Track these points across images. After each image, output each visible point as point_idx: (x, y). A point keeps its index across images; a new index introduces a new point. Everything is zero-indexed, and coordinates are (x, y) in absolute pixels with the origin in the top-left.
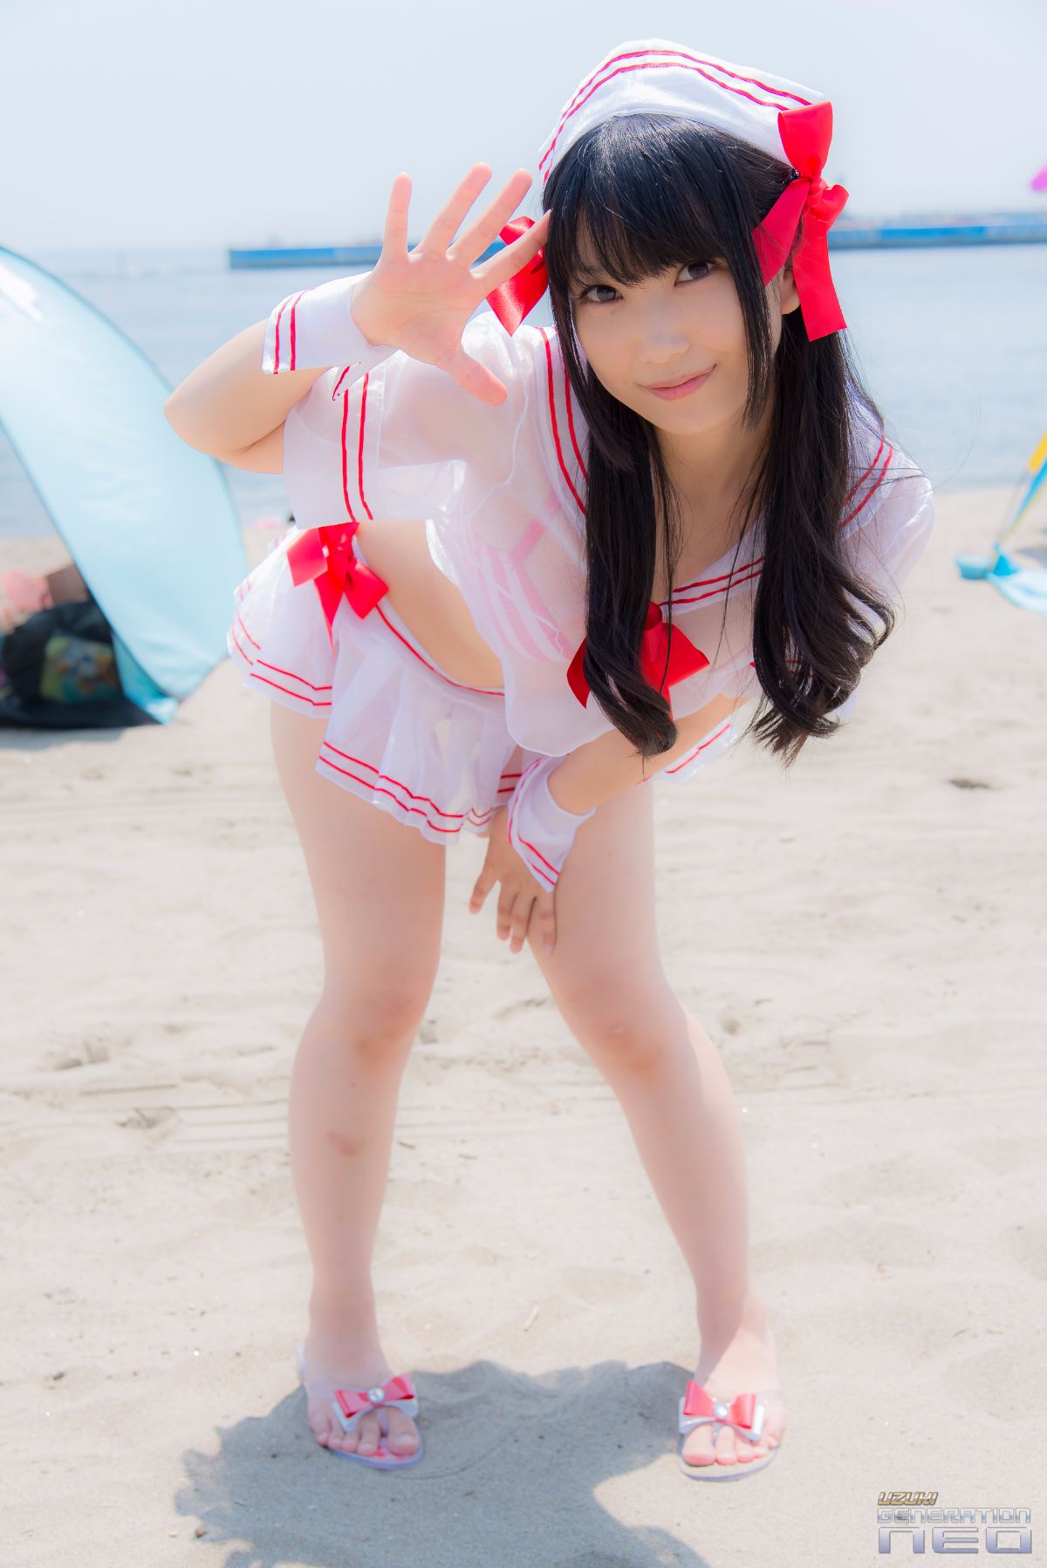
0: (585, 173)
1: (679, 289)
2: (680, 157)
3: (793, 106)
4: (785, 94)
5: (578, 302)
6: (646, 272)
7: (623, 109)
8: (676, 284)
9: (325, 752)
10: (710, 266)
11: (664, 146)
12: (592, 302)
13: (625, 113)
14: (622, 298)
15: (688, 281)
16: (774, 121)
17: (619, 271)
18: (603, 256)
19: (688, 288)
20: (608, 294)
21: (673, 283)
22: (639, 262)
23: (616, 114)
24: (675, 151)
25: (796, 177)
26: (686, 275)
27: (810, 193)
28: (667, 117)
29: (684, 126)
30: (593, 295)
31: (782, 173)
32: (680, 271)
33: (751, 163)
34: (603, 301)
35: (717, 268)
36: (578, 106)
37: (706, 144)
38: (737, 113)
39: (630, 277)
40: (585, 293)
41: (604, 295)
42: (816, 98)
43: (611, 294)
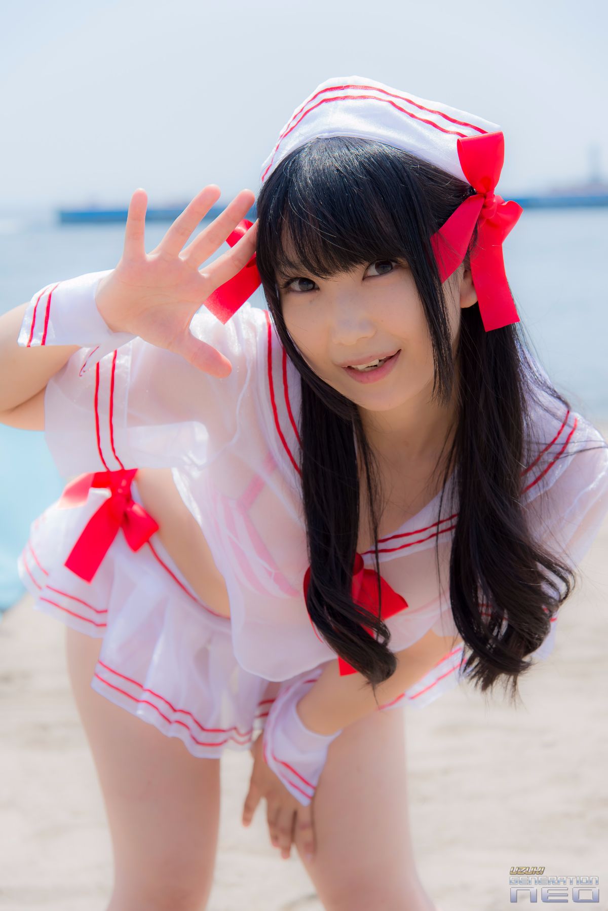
0: (289, 183)
1: (366, 283)
2: (368, 172)
3: (471, 134)
4: (466, 125)
5: (283, 291)
6: (337, 268)
7: (324, 133)
8: (364, 279)
9: (99, 668)
10: (394, 264)
11: (356, 163)
12: (294, 291)
13: (326, 135)
14: (318, 289)
15: (374, 276)
16: (454, 146)
17: (315, 265)
18: (300, 251)
19: (373, 282)
20: (309, 286)
21: (362, 277)
22: (332, 259)
23: (318, 136)
24: (365, 167)
25: (474, 193)
26: (373, 271)
27: (484, 207)
28: (362, 140)
29: (374, 149)
30: (296, 286)
32: (368, 268)
33: (432, 180)
34: (303, 291)
35: (399, 266)
36: (292, 129)
37: (392, 162)
38: (421, 138)
39: (324, 271)
40: (288, 284)
41: (305, 287)
42: (492, 128)
43: (311, 286)
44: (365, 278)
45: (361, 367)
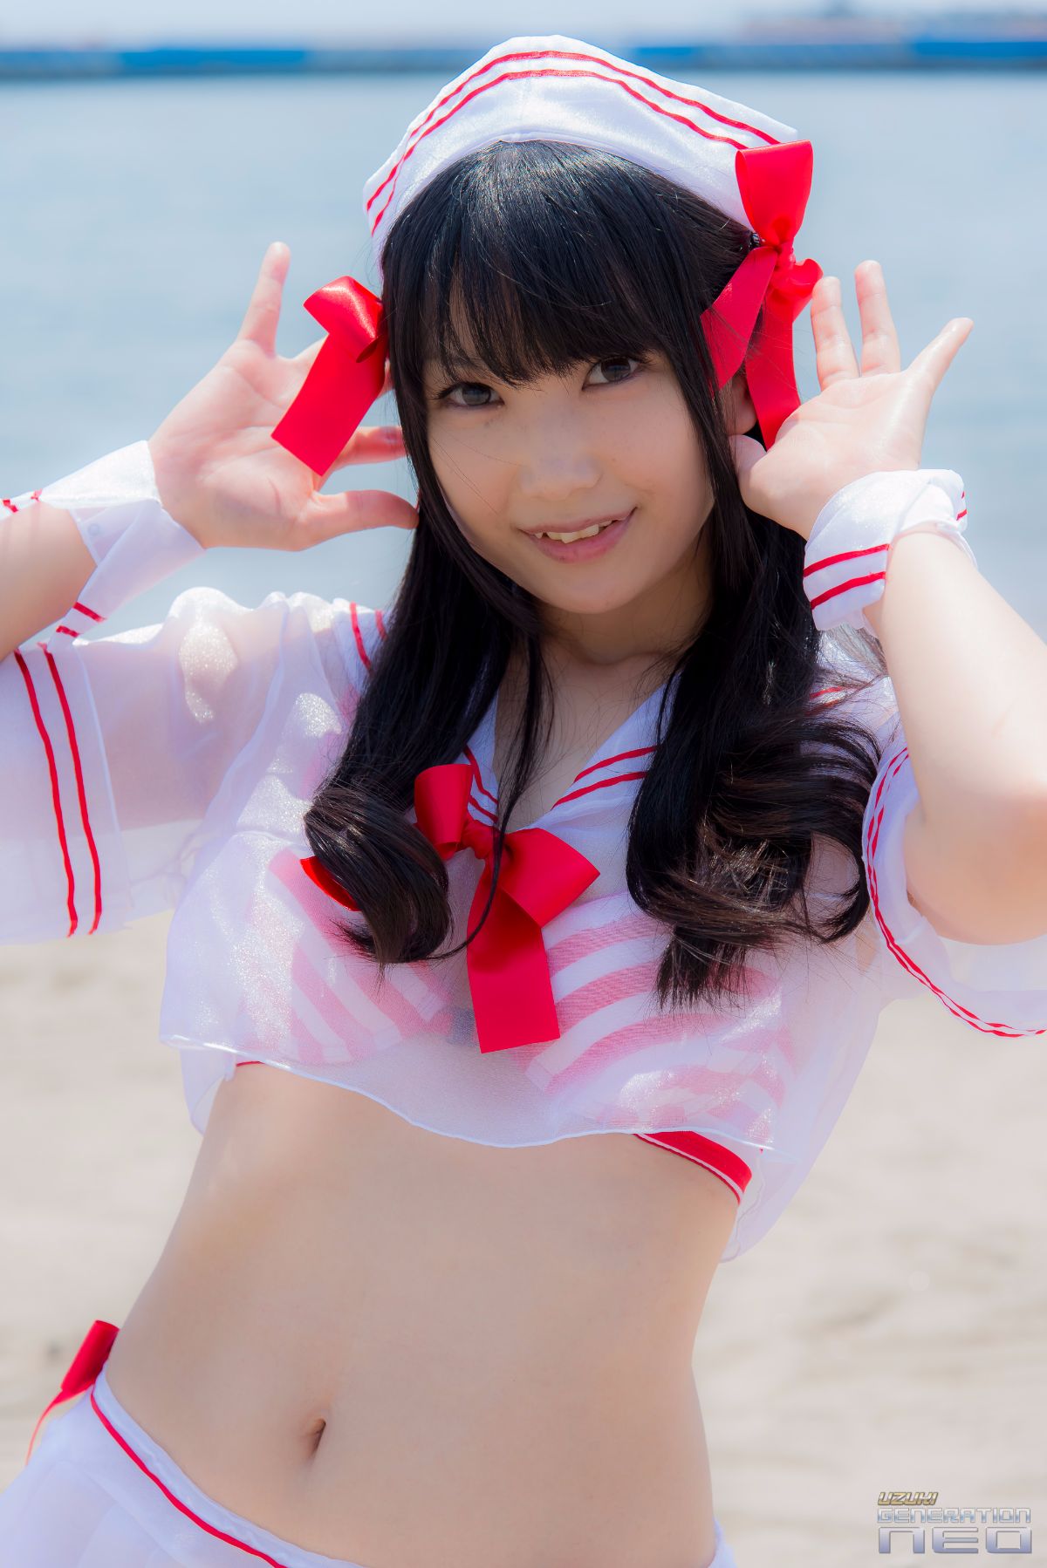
1: (588, 395)
2: (600, 207)
3: (753, 144)
5: (435, 406)
6: (544, 365)
7: (514, 132)
8: (583, 388)
10: (633, 365)
11: (577, 189)
12: (457, 405)
13: (516, 137)
14: (501, 402)
15: (601, 384)
16: (731, 165)
17: (503, 360)
18: (482, 338)
19: (602, 394)
20: (480, 395)
21: (581, 385)
23: (502, 138)
24: (592, 197)
25: (757, 245)
26: (598, 376)
27: (777, 268)
28: (579, 147)
30: (458, 396)
31: (737, 236)
32: (591, 370)
33: (698, 222)
34: (472, 405)
35: (644, 366)
36: (440, 122)
37: (634, 188)
38: (675, 147)
39: (517, 372)
40: (445, 393)
41: (472, 396)
42: (788, 135)
43: (486, 397)
44: (586, 386)
45: (567, 538)
